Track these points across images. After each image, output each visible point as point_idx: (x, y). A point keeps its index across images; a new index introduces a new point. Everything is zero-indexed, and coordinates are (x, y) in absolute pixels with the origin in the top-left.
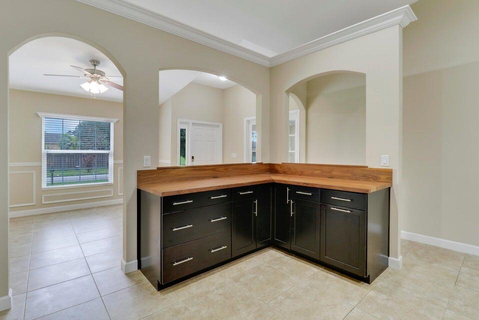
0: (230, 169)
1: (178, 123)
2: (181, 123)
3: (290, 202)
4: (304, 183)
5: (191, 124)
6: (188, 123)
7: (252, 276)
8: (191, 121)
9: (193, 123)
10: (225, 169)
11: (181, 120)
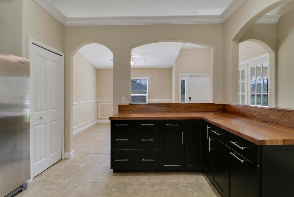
0: (180, 107)
1: (179, 76)
2: (181, 76)
3: (209, 138)
4: (216, 124)
5: (188, 76)
6: (186, 76)
7: (166, 188)
8: (188, 75)
9: (189, 76)
10: (177, 107)
11: (181, 74)
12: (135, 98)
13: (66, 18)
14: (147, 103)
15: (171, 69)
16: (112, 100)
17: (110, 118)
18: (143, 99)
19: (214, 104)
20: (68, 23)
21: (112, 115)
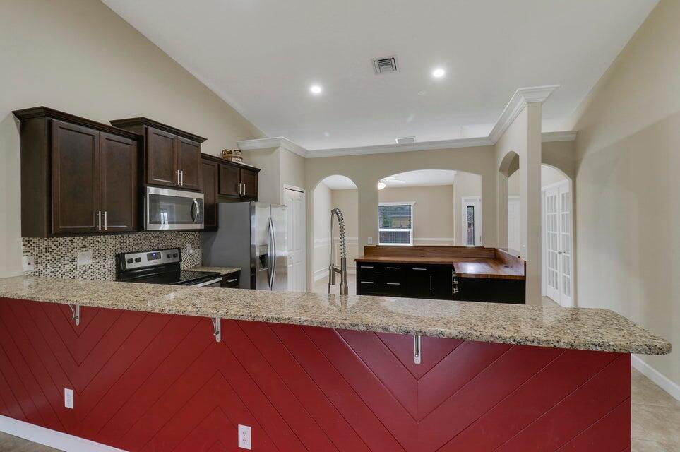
5: (478, 200)
6: (475, 200)
8: (478, 198)
11: (466, 198)
12: (385, 237)
13: (307, 152)
14: (411, 244)
15: (451, 186)
16: (357, 238)
17: (356, 260)
18: (405, 237)
19: (482, 248)
20: (308, 156)
21: (357, 258)
